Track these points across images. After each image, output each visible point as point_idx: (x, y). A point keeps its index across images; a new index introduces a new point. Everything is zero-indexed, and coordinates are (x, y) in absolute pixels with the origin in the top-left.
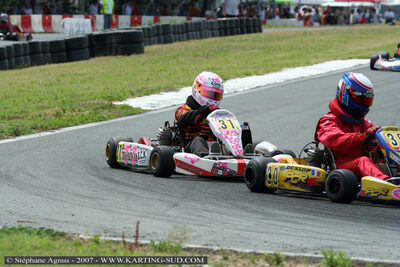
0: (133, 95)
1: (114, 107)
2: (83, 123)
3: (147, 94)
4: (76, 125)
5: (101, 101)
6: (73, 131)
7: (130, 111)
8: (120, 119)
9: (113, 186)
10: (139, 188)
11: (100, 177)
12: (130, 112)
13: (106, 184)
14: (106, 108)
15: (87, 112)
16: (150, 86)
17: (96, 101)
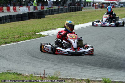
0: (42, 31)
1: (36, 35)
2: (27, 40)
3: (47, 31)
4: (25, 40)
6: (24, 42)
7: (41, 36)
8: (38, 38)
9: (36, 59)
10: (44, 59)
11: (32, 56)
13: (34, 58)
14: (34, 35)
15: (28, 36)
16: (47, 28)
17: (31, 33)
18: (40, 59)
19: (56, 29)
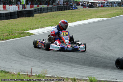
0: (31, 29)
1: (25, 33)
2: (15, 38)
3: (35, 29)
4: (13, 38)
5: (21, 31)
6: (12, 40)
7: (30, 34)
8: (27, 37)
9: (24, 57)
10: (32, 58)
11: (20, 55)
13: (22, 57)
14: (22, 33)
15: (16, 35)
16: (36, 26)
17: (19, 31)
18: (28, 57)
19: (44, 28)
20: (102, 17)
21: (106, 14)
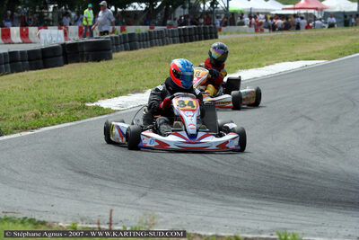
0: (103, 97)
1: (87, 108)
2: (59, 123)
3: (116, 96)
4: (53, 125)
5: (75, 103)
8: (92, 119)
9: (88, 178)
10: (111, 180)
11: (76, 172)
12: (101, 112)
13: (81, 177)
14: (80, 109)
15: (62, 114)
16: (119, 88)
17: (71, 103)
18: (99, 177)
19: (143, 93)
20: (312, 56)
21: (321, 48)
